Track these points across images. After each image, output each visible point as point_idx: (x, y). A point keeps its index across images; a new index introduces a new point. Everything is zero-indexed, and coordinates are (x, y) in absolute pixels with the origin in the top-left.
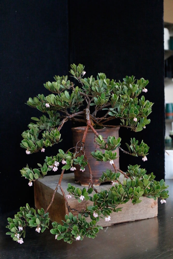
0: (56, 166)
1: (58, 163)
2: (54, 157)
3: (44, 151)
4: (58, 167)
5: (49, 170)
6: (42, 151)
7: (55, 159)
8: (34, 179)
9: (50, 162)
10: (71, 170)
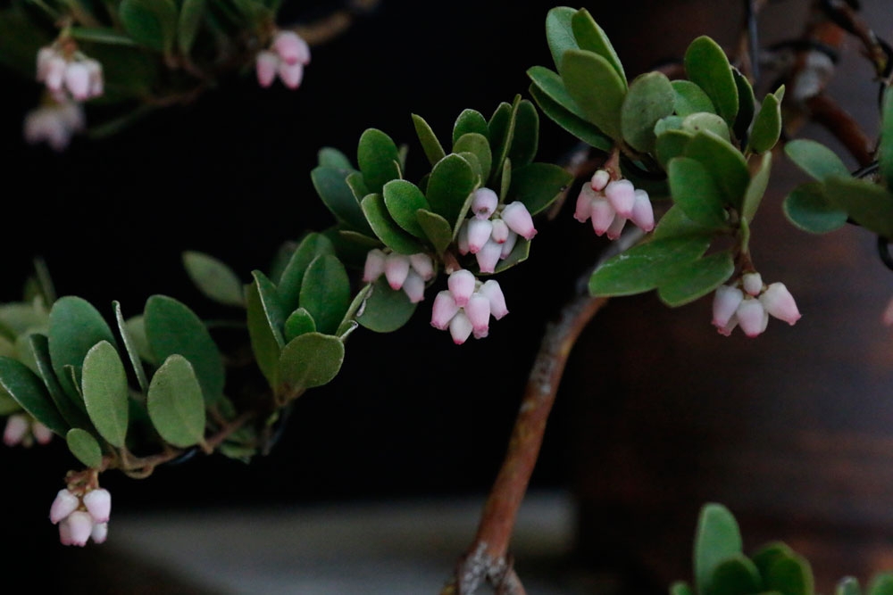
0: (488, 262)
1: (520, 218)
2: (469, 127)
3: (294, 77)
4: (508, 278)
5: (363, 312)
6: (266, 77)
7: (471, 151)
8: (142, 436)
9: (395, 193)
10: (722, 318)
